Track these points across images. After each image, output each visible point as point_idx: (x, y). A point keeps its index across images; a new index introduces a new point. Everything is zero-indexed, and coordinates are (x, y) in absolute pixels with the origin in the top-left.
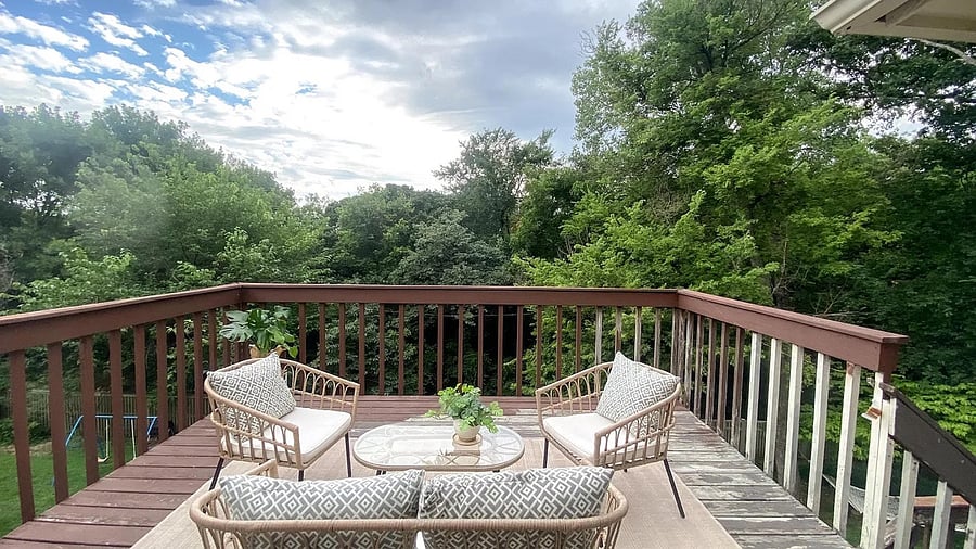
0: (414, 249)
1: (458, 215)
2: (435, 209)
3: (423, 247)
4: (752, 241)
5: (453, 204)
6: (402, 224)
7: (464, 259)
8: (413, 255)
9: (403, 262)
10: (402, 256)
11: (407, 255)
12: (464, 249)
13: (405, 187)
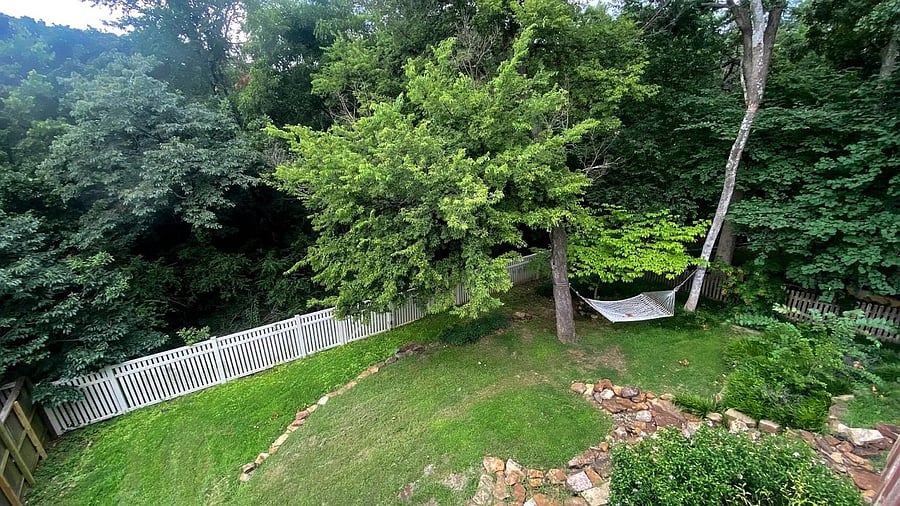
0: (72, 121)
1: (143, 63)
2: (96, 54)
3: (91, 116)
4: (565, 95)
5: (125, 46)
6: (33, 80)
7: (176, 133)
8: (74, 133)
9: (58, 145)
10: (53, 134)
11: (61, 132)
12: (170, 117)
13: (27, 20)
